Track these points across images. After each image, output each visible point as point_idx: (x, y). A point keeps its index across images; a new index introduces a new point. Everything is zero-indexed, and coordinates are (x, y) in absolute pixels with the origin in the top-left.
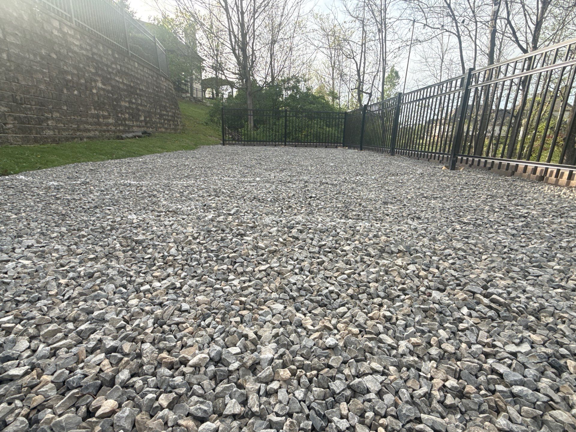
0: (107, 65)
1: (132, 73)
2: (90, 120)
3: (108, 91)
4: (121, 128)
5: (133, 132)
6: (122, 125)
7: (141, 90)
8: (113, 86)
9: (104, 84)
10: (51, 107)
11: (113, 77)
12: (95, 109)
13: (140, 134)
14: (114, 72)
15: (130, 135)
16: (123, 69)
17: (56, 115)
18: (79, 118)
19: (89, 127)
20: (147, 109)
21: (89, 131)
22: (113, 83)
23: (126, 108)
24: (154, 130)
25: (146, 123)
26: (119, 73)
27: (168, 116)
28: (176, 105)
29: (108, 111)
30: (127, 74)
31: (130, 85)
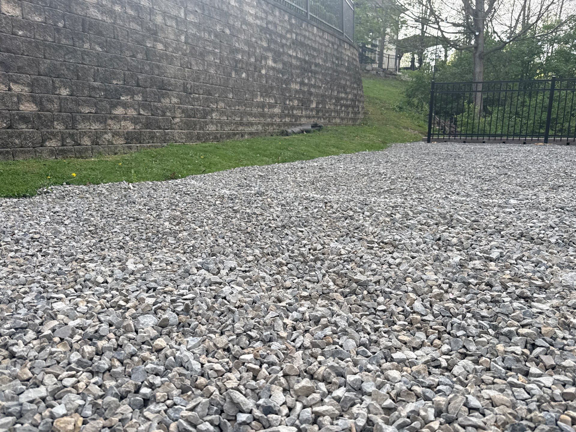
0: (281, 36)
1: (309, 42)
2: (255, 110)
3: (278, 71)
4: (287, 120)
5: (301, 125)
6: (288, 115)
7: (317, 65)
8: (284, 64)
9: (275, 61)
10: (217, 95)
11: (286, 50)
12: (261, 96)
13: (309, 127)
14: (288, 44)
15: (297, 129)
16: (299, 38)
17: (221, 105)
18: (244, 108)
19: (252, 119)
20: (321, 92)
21: (251, 124)
22: (285, 58)
23: (297, 91)
24: (327, 121)
25: (318, 112)
26: (293, 43)
27: (347, 100)
28: (359, 82)
29: (275, 97)
30: (302, 44)
31: (305, 60)
